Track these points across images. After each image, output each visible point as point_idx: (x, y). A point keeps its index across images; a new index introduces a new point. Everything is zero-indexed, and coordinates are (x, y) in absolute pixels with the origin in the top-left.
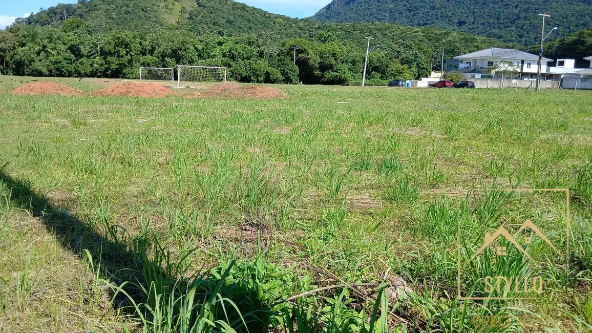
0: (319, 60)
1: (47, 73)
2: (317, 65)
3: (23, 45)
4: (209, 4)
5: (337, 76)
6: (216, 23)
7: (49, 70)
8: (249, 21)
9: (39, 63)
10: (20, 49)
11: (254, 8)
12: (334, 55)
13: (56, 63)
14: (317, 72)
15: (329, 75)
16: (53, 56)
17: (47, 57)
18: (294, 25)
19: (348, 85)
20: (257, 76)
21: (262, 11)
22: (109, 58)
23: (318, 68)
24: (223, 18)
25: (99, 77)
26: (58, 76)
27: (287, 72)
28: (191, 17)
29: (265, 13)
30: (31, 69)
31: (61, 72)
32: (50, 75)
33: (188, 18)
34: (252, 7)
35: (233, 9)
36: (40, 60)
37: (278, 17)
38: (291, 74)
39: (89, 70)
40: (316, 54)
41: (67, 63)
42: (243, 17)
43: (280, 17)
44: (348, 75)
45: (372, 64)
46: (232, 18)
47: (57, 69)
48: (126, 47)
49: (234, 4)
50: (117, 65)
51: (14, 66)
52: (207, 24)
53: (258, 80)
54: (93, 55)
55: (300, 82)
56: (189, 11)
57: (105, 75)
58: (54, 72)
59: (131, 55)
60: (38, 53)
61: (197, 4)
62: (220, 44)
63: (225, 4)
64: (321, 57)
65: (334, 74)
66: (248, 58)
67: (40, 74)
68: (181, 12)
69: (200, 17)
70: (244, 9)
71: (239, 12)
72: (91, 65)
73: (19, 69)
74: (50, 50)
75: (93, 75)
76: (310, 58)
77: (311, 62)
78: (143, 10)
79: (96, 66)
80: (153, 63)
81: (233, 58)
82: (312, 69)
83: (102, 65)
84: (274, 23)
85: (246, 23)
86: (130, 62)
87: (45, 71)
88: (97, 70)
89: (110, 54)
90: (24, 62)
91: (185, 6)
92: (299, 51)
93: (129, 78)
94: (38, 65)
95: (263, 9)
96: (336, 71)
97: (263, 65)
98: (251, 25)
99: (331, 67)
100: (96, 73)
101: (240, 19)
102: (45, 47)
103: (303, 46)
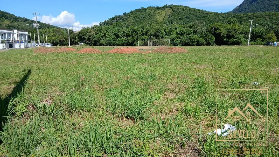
0: (226, 33)
1: (106, 45)
2: (225, 36)
3: (97, 34)
4: (178, 10)
5: (236, 41)
6: (181, 18)
7: (106, 44)
8: (197, 16)
9: (103, 41)
10: (96, 35)
11: (200, 10)
12: (235, 30)
13: (109, 40)
14: (226, 39)
15: (231, 40)
16: (108, 38)
17: (106, 38)
18: (220, 16)
19: (242, 45)
20: (193, 42)
21: (204, 11)
22: (129, 38)
23: (226, 37)
24: (184, 16)
25: (125, 46)
26: (109, 46)
27: (208, 40)
28: (169, 17)
29: (205, 12)
30: (99, 43)
31: (111, 44)
32: (107, 46)
33: (168, 18)
34: (198, 10)
35: (189, 11)
36: (103, 40)
37: (212, 13)
38: (210, 41)
39: (121, 43)
40: (225, 30)
41: (113, 40)
42: (194, 14)
43: (213, 13)
44: (242, 40)
45: (257, 34)
46: (188, 16)
47: (109, 43)
48: (136, 33)
49: (190, 9)
50: (132, 40)
51: (94, 42)
52: (176, 19)
53: (193, 44)
54: (123, 37)
55: (215, 44)
56: (168, 14)
57: (127, 45)
58: (108, 44)
59: (137, 36)
60: (102, 37)
61: (173, 11)
62: (176, 28)
63: (185, 9)
64: (228, 32)
65: (235, 40)
66: (189, 34)
67: (103, 45)
68: (165, 15)
69: (173, 17)
70: (195, 11)
71: (192, 12)
72: (122, 41)
73: (96, 43)
74: (107, 36)
75: (123, 45)
76: (221, 33)
77: (222, 34)
78: (149, 16)
79: (124, 41)
80: (146, 39)
81: (181, 34)
82: (222, 37)
83: (126, 41)
84: (210, 16)
85: (195, 17)
86: (137, 39)
87: (105, 44)
88: (124, 43)
89: (129, 36)
90: (97, 40)
91: (167, 12)
92: (215, 29)
93: (136, 46)
94: (102, 42)
95: (204, 10)
96: (236, 38)
97: (196, 37)
98: (198, 18)
99: (233, 36)
100: (124, 44)
101: (192, 16)
102: (105, 34)
103: (218, 27)
